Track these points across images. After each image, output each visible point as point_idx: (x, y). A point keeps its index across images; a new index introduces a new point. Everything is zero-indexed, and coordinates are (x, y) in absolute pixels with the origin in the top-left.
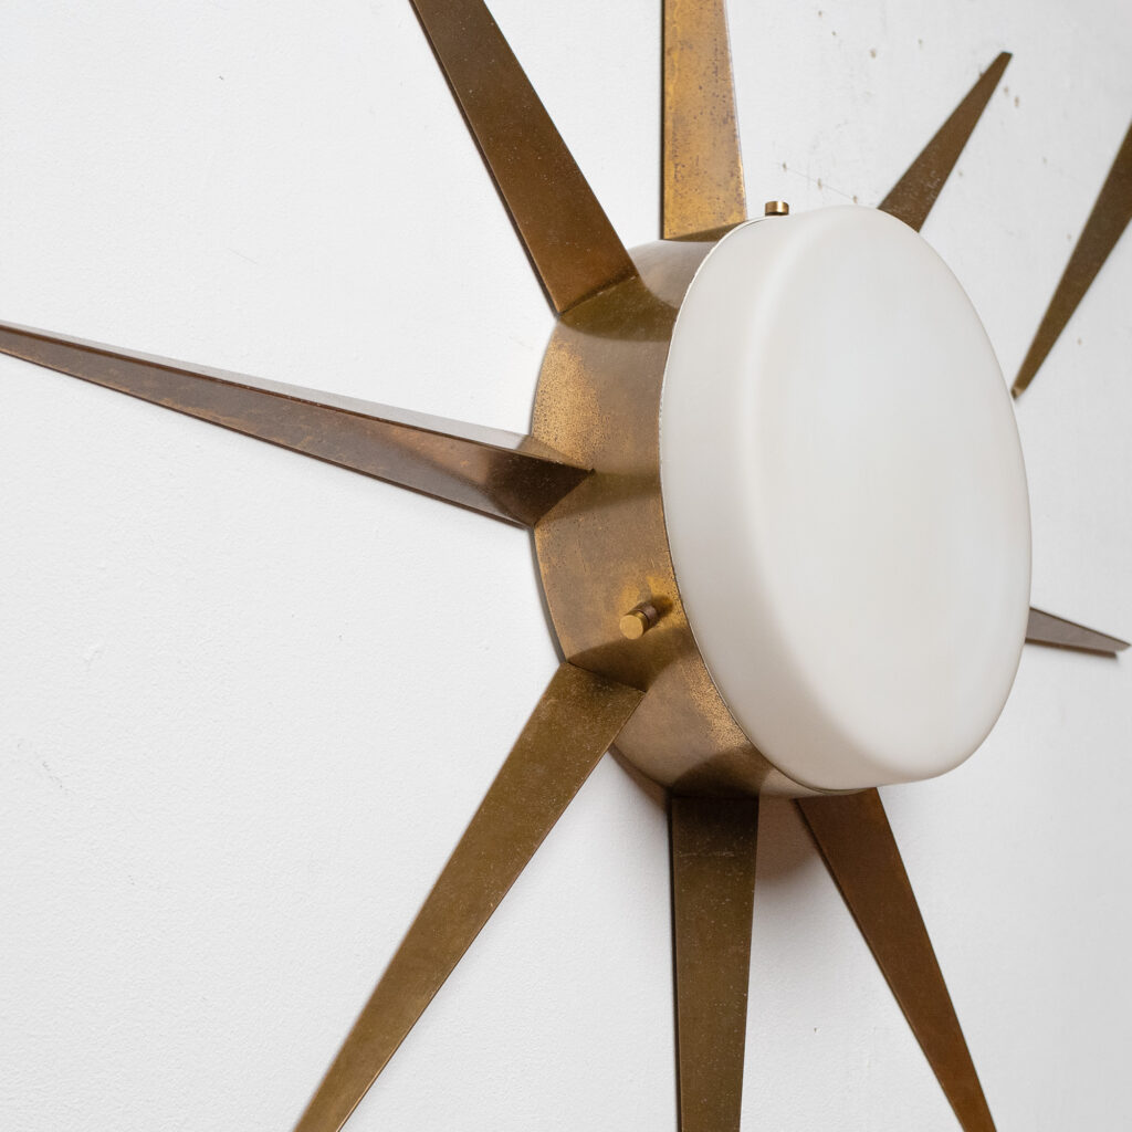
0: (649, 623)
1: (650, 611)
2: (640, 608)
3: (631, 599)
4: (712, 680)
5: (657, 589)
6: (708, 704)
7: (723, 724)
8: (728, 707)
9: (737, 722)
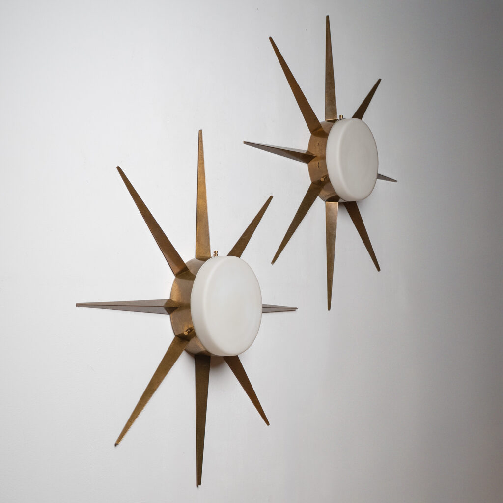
0: (188, 332)
1: (189, 330)
2: (187, 330)
3: (186, 328)
4: (200, 341)
5: (190, 326)
6: (199, 344)
7: (202, 348)
8: (203, 345)
9: (204, 347)
